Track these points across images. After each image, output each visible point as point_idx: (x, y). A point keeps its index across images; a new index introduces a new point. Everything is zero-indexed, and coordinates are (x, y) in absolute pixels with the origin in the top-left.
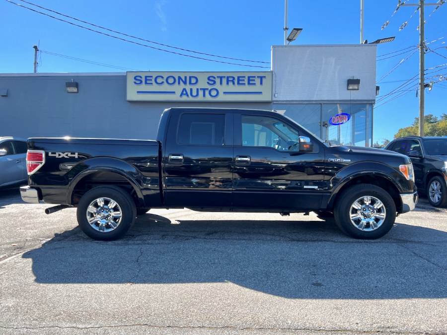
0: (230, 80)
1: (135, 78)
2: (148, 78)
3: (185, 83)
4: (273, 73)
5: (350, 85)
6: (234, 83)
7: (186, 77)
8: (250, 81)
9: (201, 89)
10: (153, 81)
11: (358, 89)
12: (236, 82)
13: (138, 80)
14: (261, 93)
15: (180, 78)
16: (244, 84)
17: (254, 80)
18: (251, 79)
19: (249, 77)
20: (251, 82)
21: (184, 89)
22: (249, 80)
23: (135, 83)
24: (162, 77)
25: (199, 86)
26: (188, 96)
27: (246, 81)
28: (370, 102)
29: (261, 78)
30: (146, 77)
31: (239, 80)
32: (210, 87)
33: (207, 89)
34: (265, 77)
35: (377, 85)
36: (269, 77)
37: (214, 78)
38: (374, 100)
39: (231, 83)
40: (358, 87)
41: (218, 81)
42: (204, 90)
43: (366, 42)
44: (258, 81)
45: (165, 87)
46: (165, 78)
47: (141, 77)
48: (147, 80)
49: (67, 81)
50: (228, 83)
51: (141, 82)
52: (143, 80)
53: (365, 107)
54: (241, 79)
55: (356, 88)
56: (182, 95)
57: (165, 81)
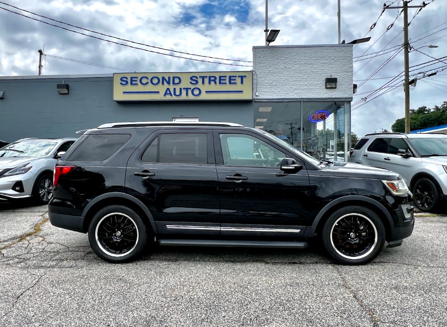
0: (212, 79)
1: (121, 79)
2: (133, 79)
3: (169, 83)
4: (254, 73)
5: (327, 84)
6: (215, 83)
7: (169, 78)
8: (232, 80)
9: (184, 88)
10: (138, 82)
11: (336, 88)
12: (218, 81)
13: (124, 81)
14: (242, 91)
15: (163, 78)
16: (226, 83)
17: (235, 80)
18: (232, 78)
19: (230, 77)
20: (232, 82)
21: (168, 89)
22: (230, 80)
23: (121, 84)
24: (147, 78)
25: (182, 86)
26: (171, 95)
27: (227, 81)
28: (348, 100)
29: (242, 77)
30: (131, 78)
31: (220, 80)
32: (192, 87)
33: (190, 88)
34: (246, 76)
35: (355, 83)
36: (249, 76)
37: (197, 78)
38: (352, 98)
39: (213, 83)
40: (336, 85)
41: (200, 80)
42: (187, 89)
43: (344, 42)
44: (238, 80)
45: (150, 87)
46: (150, 79)
47: (127, 78)
48: (133, 81)
49: (58, 83)
50: (210, 83)
51: (127, 83)
52: (129, 81)
53: (344, 105)
54: (222, 78)
55: (334, 86)
56: (166, 94)
57: (149, 81)
